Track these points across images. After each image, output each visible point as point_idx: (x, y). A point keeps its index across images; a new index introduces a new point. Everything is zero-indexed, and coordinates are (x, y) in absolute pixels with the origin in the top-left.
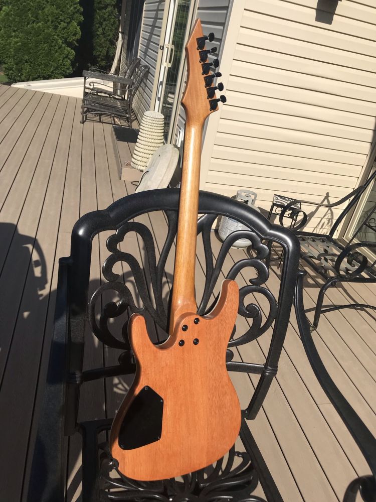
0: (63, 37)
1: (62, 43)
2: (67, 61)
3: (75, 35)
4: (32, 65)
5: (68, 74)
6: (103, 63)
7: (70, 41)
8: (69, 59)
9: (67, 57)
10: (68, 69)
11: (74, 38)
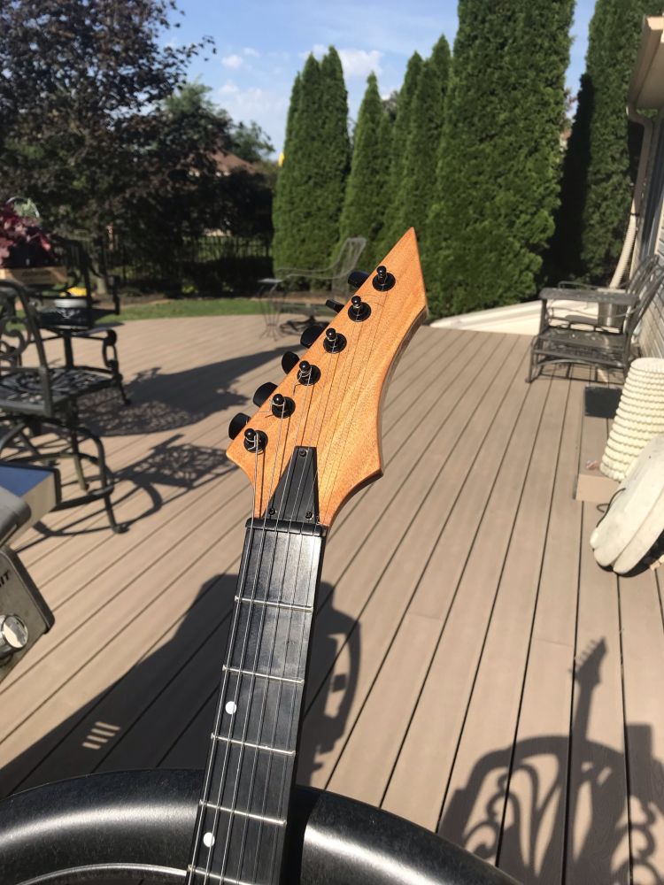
0: (523, 238)
1: (521, 247)
2: (527, 275)
3: (544, 231)
4: (468, 288)
5: (527, 297)
6: (599, 271)
7: (535, 242)
8: (531, 271)
9: (528, 268)
10: (528, 288)
11: (542, 236)
